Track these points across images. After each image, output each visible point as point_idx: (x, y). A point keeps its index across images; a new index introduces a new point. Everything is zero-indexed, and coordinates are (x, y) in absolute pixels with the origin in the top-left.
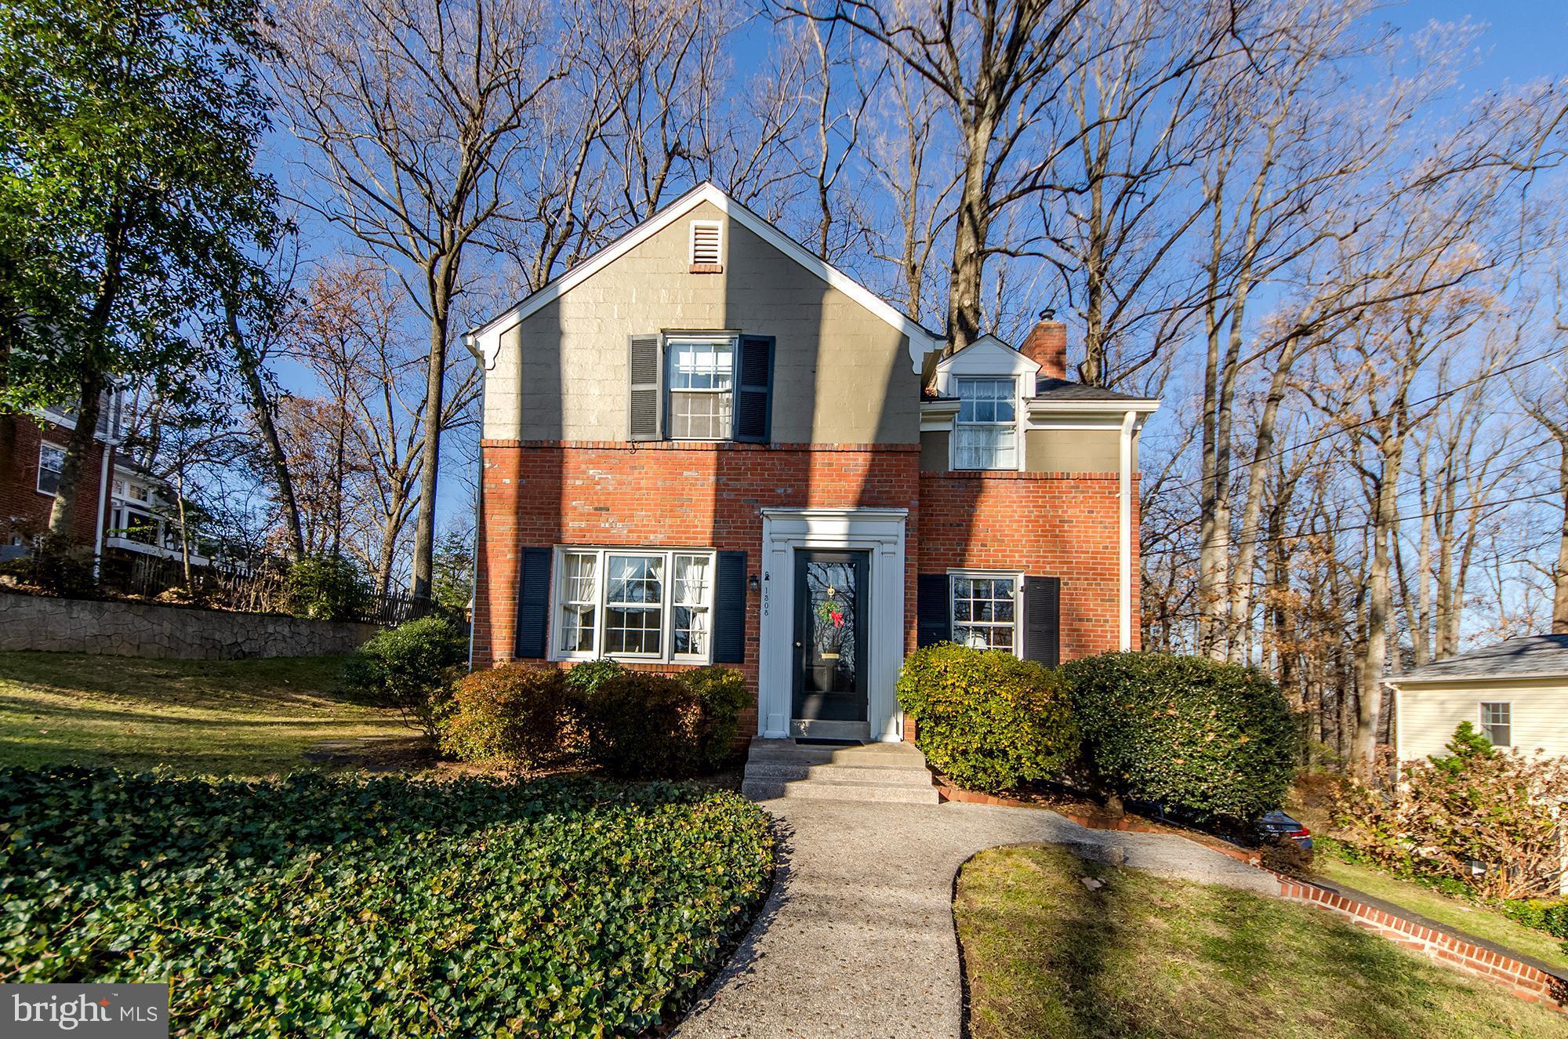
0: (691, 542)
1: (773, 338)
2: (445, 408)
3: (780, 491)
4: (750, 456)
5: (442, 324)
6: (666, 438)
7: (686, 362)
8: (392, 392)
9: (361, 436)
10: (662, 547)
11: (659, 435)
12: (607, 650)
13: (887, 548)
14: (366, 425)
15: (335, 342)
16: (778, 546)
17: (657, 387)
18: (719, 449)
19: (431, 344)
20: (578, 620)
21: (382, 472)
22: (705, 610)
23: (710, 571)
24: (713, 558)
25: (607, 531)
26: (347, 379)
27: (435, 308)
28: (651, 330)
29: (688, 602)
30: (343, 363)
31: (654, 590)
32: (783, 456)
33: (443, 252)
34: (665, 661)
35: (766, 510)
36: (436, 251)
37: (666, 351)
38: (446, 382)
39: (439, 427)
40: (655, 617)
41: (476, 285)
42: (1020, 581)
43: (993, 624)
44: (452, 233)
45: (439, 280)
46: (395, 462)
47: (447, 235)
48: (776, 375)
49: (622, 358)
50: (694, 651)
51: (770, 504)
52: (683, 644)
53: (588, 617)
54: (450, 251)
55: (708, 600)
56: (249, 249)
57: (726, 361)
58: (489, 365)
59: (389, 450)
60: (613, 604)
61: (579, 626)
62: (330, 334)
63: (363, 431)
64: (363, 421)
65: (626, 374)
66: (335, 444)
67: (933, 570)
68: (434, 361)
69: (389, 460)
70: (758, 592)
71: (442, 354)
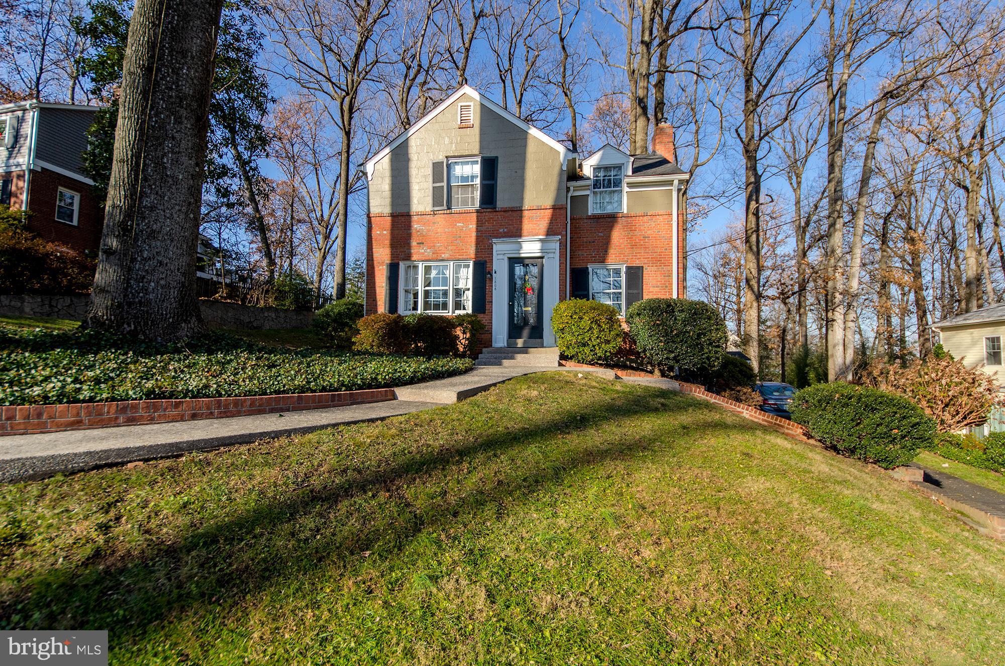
0: (461, 257)
1: (497, 157)
2: (350, 181)
3: (501, 230)
4: (487, 215)
5: (348, 134)
6: (449, 208)
7: (459, 170)
8: (320, 172)
9: (302, 200)
10: (448, 260)
11: (445, 207)
12: (425, 310)
13: (551, 255)
14: (305, 194)
15: (288, 146)
16: (501, 257)
17: (445, 184)
18: (477, 211)
19: (341, 146)
20: (412, 296)
21: (315, 223)
22: (468, 289)
23: (471, 269)
24: (471, 264)
25: (423, 253)
26: (295, 167)
27: (343, 122)
28: (441, 157)
29: (461, 285)
30: (292, 158)
31: (445, 281)
32: (502, 213)
33: (348, 94)
34: (450, 314)
35: (494, 240)
36: (344, 94)
37: (448, 166)
38: (351, 165)
39: (347, 194)
40: (445, 293)
41: (367, 103)
42: (624, 269)
43: (612, 291)
44: (353, 81)
45: (346, 107)
46: (322, 216)
47: (350, 81)
48: (499, 175)
49: (429, 171)
50: (464, 309)
51: (497, 237)
52: (458, 305)
53: (416, 295)
54: (351, 92)
55: (470, 285)
56: (254, 116)
57: (477, 169)
58: (370, 179)
59: (318, 209)
60: (427, 288)
61: (412, 300)
62: (285, 141)
63: (303, 197)
64: (303, 192)
65: (431, 179)
66: (288, 207)
67: (580, 265)
68: (344, 156)
69: (319, 215)
70: (491, 279)
71: (348, 152)
